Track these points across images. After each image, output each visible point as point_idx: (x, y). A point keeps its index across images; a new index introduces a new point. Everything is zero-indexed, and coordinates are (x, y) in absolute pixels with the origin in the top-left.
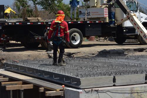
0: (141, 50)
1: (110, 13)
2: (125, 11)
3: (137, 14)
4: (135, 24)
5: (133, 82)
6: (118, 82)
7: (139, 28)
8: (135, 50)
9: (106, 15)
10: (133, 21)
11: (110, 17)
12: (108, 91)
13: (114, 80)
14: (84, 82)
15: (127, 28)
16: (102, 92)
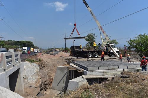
0: (115, 59)
1: (106, 48)
2: (111, 48)
3: (114, 48)
4: (113, 51)
5: (105, 69)
6: (100, 69)
7: (114, 52)
8: (113, 59)
9: (105, 49)
10: (113, 50)
11: (106, 50)
12: (96, 72)
13: (99, 68)
14: (89, 68)
15: (111, 52)
16: (94, 72)
